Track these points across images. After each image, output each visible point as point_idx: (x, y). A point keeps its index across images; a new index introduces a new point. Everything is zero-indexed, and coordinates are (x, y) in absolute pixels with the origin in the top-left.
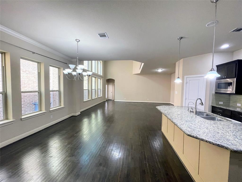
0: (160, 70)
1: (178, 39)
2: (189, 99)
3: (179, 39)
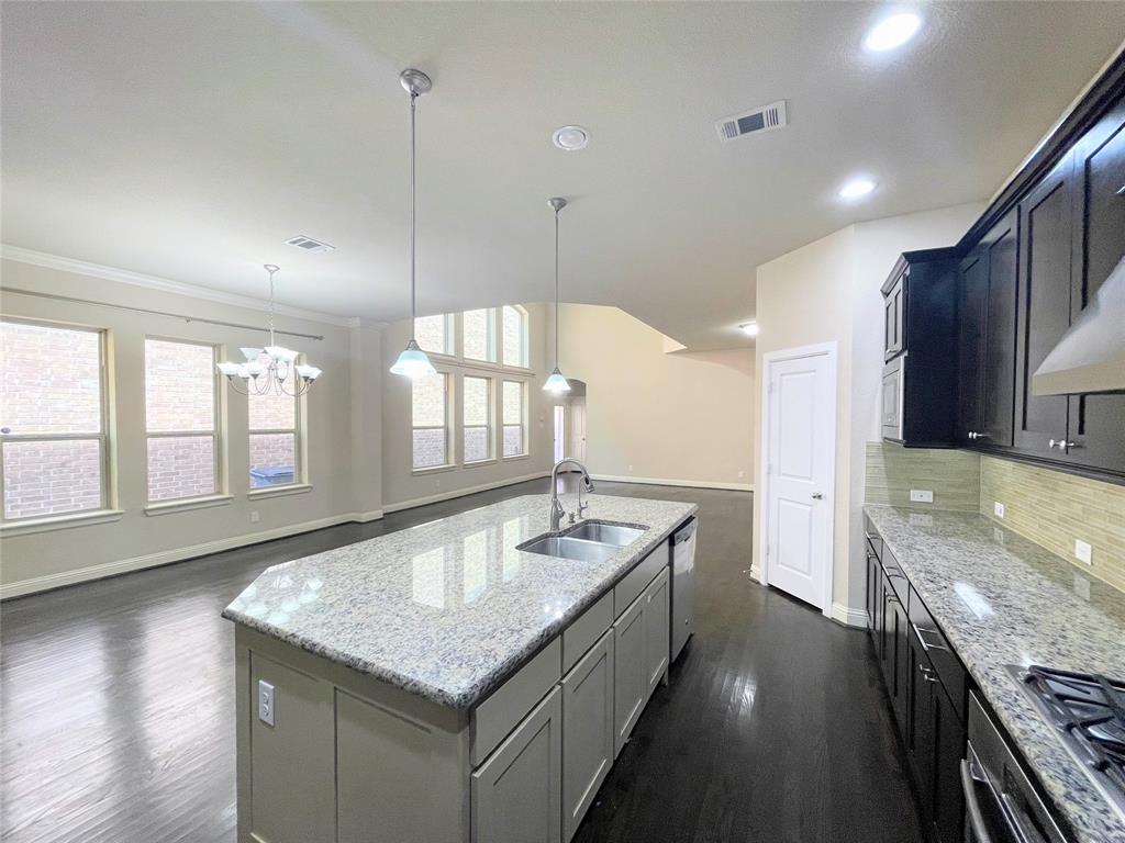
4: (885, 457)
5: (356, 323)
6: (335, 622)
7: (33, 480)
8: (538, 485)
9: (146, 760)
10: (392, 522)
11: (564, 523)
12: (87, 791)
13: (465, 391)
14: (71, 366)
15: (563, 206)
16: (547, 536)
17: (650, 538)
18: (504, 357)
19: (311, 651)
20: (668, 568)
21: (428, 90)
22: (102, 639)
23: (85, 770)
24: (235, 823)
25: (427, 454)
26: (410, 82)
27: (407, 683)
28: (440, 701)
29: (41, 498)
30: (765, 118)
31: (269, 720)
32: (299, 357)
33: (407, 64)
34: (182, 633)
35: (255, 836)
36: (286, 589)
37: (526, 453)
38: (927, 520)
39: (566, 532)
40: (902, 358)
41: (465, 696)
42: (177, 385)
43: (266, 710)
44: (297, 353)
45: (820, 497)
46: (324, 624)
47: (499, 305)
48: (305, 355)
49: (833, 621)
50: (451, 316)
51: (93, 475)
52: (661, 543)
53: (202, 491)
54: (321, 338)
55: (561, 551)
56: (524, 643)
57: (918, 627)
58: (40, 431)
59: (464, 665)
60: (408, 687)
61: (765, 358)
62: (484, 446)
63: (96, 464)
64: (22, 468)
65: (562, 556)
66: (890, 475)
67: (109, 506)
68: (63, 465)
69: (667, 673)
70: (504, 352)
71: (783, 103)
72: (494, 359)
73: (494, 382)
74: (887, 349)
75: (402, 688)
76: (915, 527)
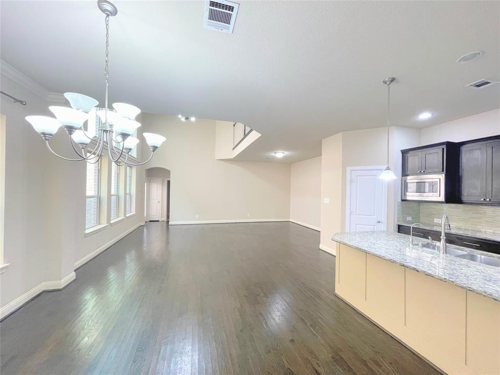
0: (280, 155)
1: (385, 82)
2: (358, 214)
3: (388, 83)
4: (402, 206)
37: (134, 212)
45: (379, 222)
61: (347, 169)
66: (403, 212)
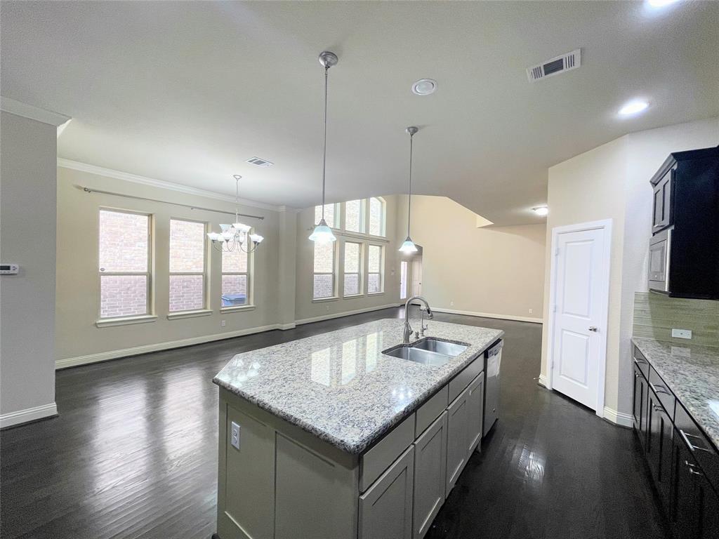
4: (650, 303)
5: (283, 209)
6: (276, 391)
7: (114, 296)
8: (390, 313)
9: (168, 460)
10: (301, 332)
11: (412, 339)
12: (139, 473)
13: (346, 251)
14: (133, 235)
15: (415, 132)
16: (401, 346)
17: (472, 352)
18: (370, 230)
19: (263, 408)
20: (483, 373)
21: (335, 64)
22: (146, 388)
23: (138, 461)
24: (216, 503)
25: (322, 291)
26: (325, 59)
27: (321, 434)
28: (342, 447)
29: (117, 307)
30: (564, 61)
31: (237, 446)
32: (250, 230)
33: (324, 48)
34: (187, 388)
35: (228, 514)
36: (240, 368)
37: (383, 291)
38: (686, 352)
39: (414, 344)
40: (669, 231)
41: (358, 447)
42: (185, 245)
43: (235, 440)
44: (250, 227)
45: (595, 330)
46: (269, 392)
47: (367, 197)
48: (254, 229)
49: (605, 420)
50: (339, 204)
51: (143, 295)
52: (479, 356)
53: (196, 307)
54: (262, 218)
55: (410, 356)
56: (392, 416)
57: (684, 432)
58: (118, 270)
59: (355, 426)
60: (322, 437)
61: (554, 232)
62: (356, 286)
63: (145, 289)
64: (109, 290)
65: (411, 360)
66: (655, 316)
67: (150, 314)
68: (128, 289)
69: (480, 444)
70: (370, 227)
71: (579, 51)
72: (363, 232)
73: (363, 246)
74: (654, 224)
75: (318, 437)
76: (678, 357)
